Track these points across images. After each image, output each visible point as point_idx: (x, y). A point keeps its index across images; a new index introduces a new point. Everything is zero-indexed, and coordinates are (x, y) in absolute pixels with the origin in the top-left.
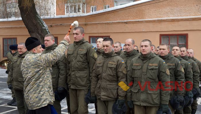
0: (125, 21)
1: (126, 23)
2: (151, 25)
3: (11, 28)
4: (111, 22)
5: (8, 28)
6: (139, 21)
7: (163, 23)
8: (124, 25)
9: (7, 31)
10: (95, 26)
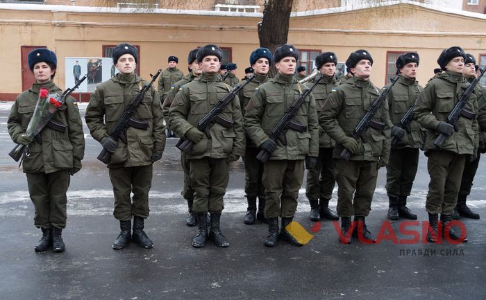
0: (347, 31)
1: (347, 33)
2: (378, 38)
3: (128, 27)
4: (327, 30)
5: (118, 27)
6: (364, 33)
7: (392, 37)
8: (343, 35)
9: (115, 31)
10: (300, 34)
